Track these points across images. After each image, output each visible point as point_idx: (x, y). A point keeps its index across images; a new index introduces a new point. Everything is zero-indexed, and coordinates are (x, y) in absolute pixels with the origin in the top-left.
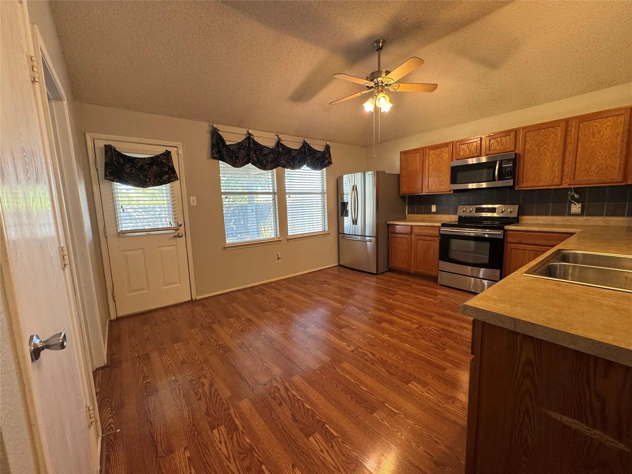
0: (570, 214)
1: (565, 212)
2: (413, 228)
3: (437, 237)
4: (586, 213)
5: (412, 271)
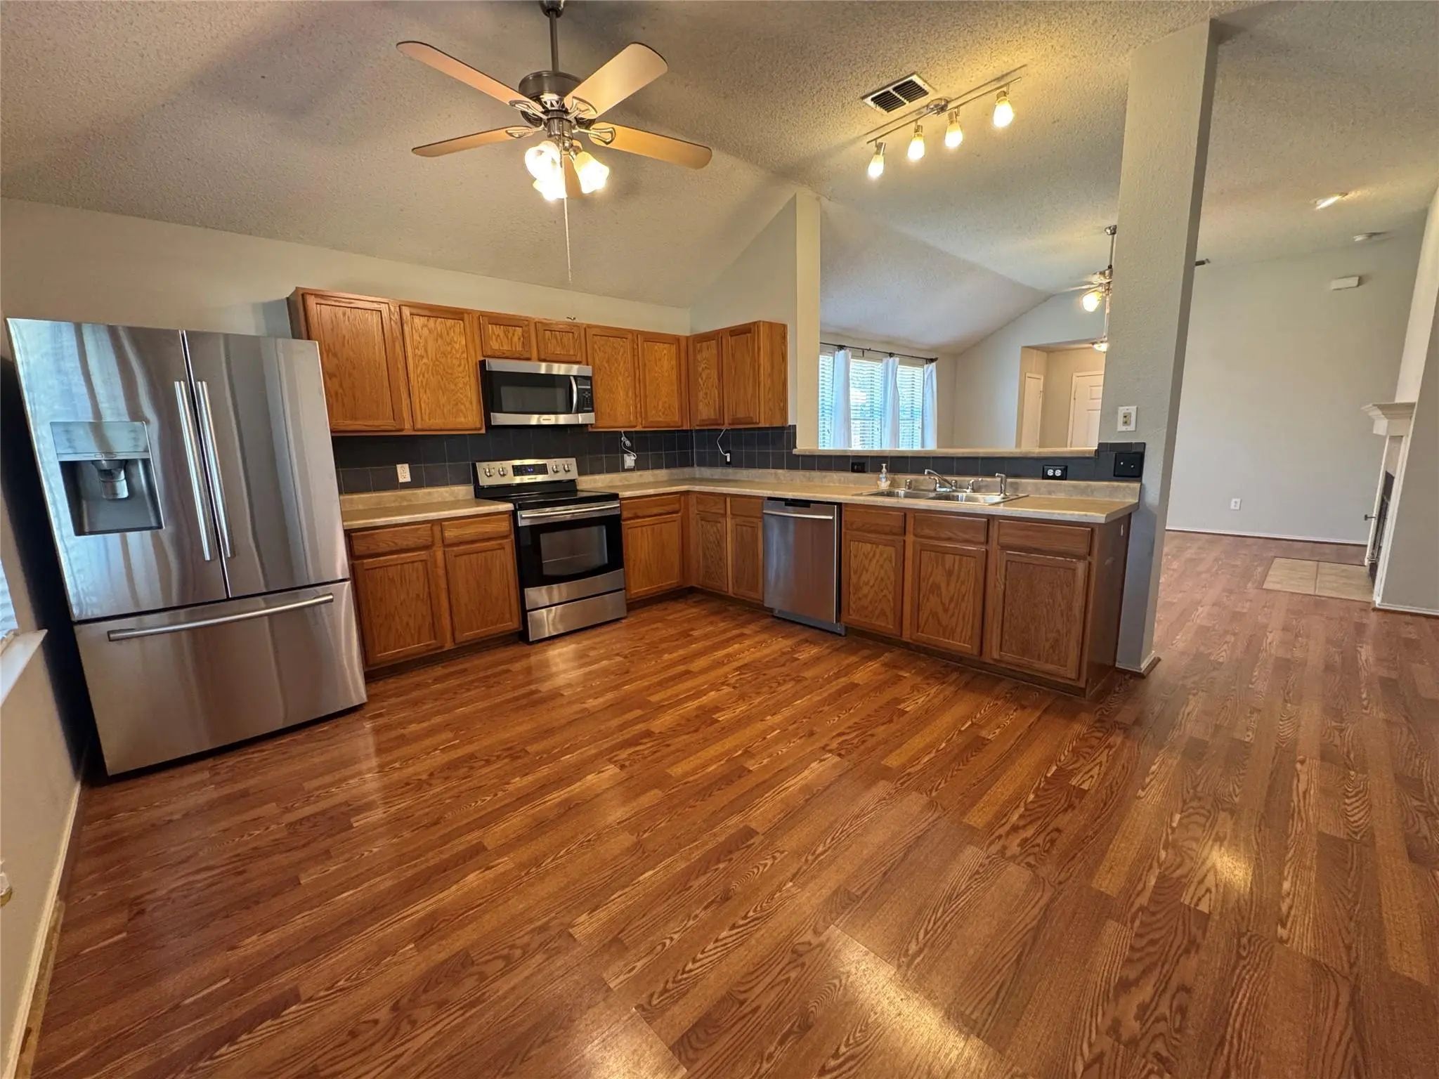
0: (625, 470)
1: (617, 467)
2: (437, 529)
3: (505, 537)
4: (639, 466)
5: (449, 645)
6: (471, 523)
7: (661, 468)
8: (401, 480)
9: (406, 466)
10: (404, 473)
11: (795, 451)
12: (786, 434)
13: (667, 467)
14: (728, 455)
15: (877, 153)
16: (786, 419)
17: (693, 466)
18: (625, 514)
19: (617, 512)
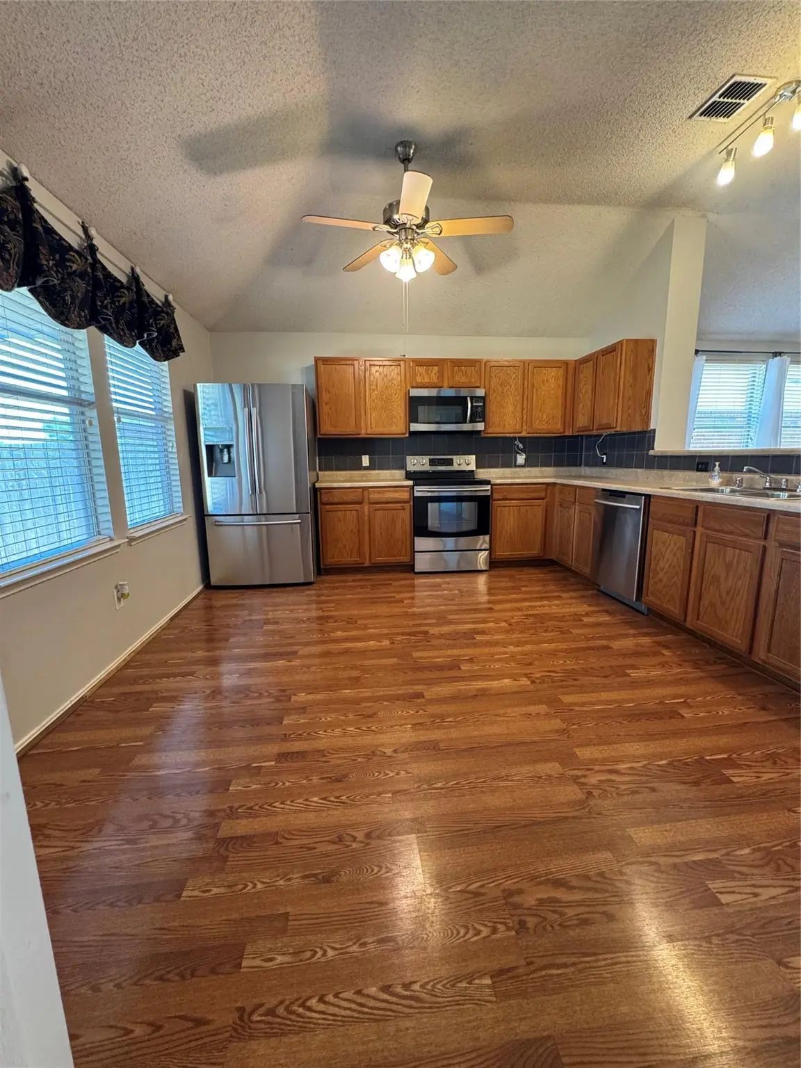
0: (516, 466)
1: (511, 463)
2: (366, 493)
3: (408, 502)
4: (528, 464)
5: (367, 564)
6: (389, 491)
7: (550, 466)
8: (364, 465)
9: (367, 456)
10: (366, 460)
11: (651, 452)
12: (647, 437)
13: (555, 465)
14: (605, 456)
15: (727, 160)
16: (648, 423)
17: (580, 465)
18: (496, 496)
19: (489, 493)
